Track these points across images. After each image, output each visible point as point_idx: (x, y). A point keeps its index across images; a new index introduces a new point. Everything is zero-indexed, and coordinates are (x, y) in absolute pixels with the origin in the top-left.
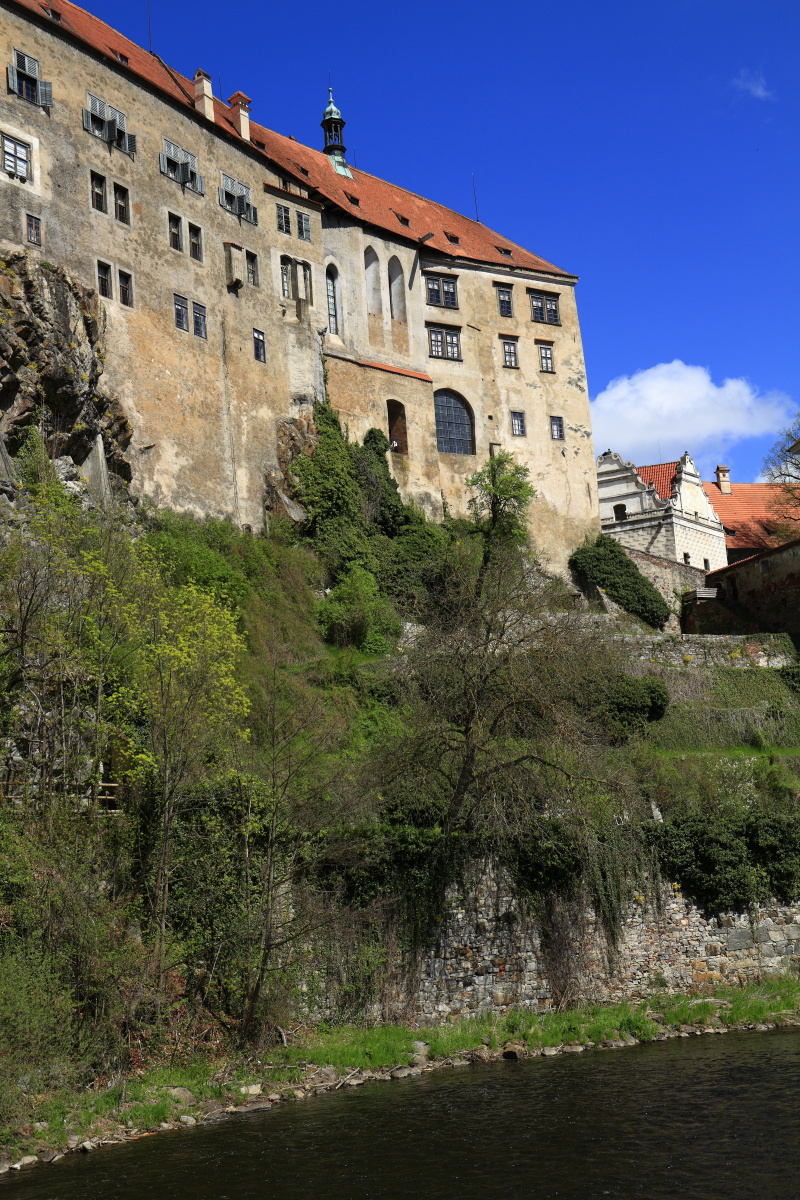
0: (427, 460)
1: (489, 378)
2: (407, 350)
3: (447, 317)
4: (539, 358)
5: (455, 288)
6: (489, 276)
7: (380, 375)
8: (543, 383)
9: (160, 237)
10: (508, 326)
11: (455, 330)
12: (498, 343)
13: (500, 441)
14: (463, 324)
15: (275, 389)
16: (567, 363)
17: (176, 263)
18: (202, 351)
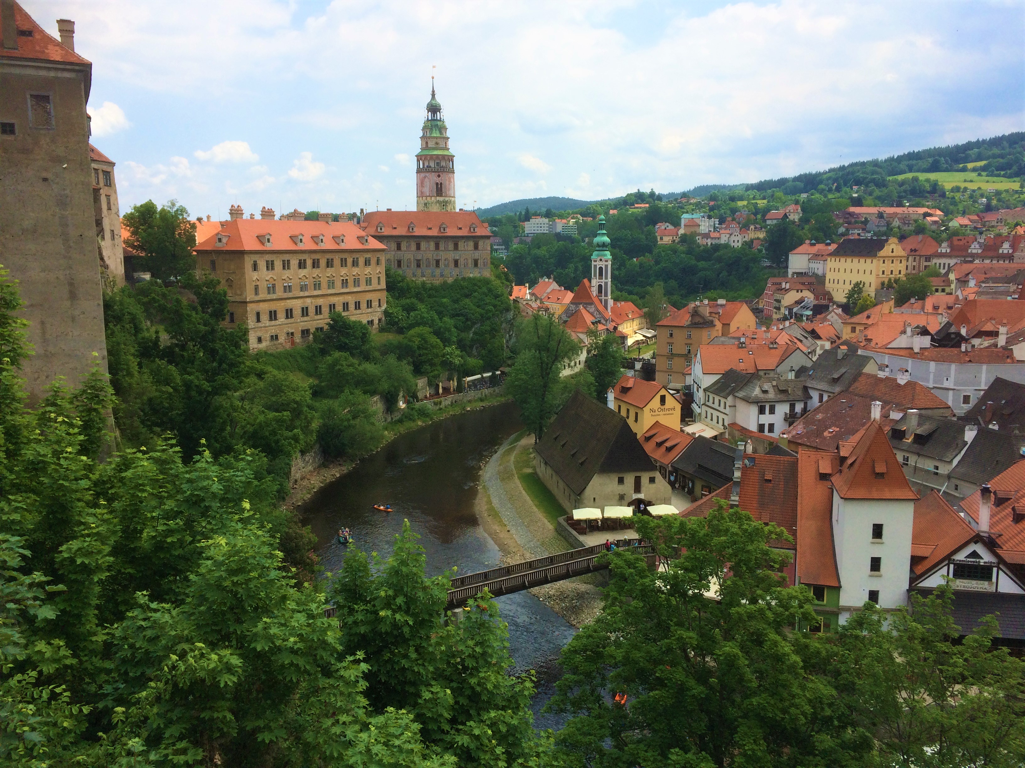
4: (107, 204)
6: (94, 165)
8: (108, 215)
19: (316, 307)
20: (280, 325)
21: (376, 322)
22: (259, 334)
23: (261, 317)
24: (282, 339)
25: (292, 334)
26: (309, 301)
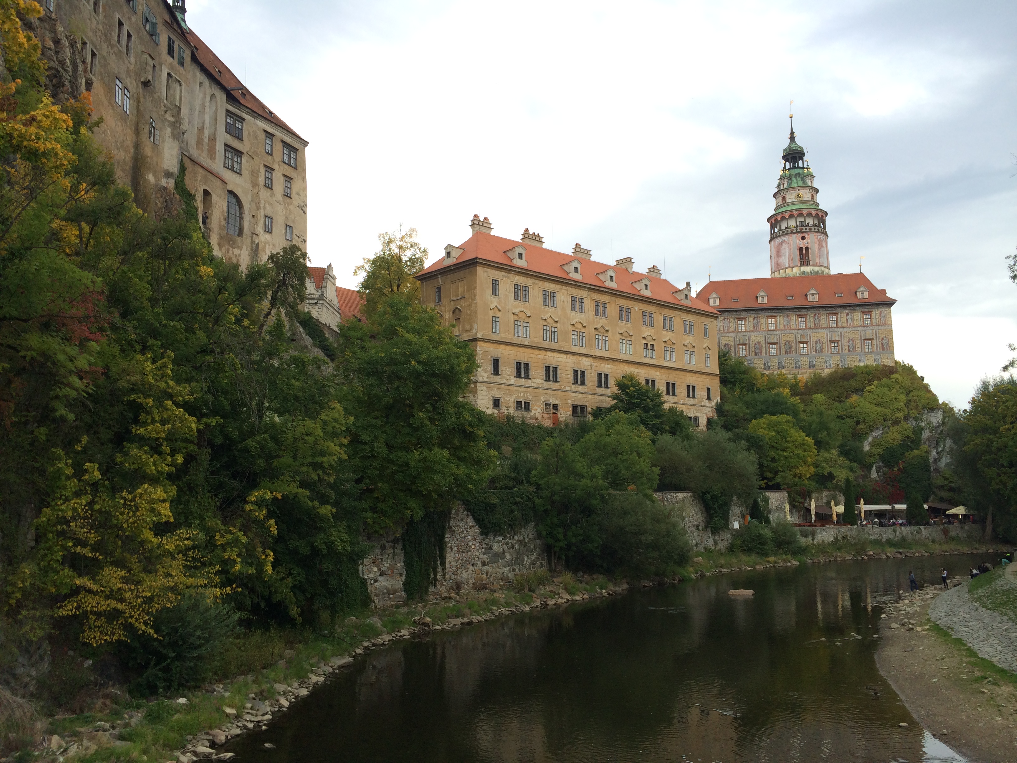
0: (220, 235)
1: (256, 191)
2: (214, 159)
3: (236, 144)
4: (283, 187)
5: (242, 126)
6: (262, 124)
7: (201, 170)
8: (284, 202)
9: (113, 33)
10: (269, 160)
11: (239, 153)
12: (262, 170)
13: (258, 233)
14: (244, 152)
15: (157, 163)
16: (298, 194)
17: (118, 54)
18: (126, 123)
19: (600, 375)
20: (534, 388)
21: (703, 421)
22: (497, 394)
23: (502, 368)
24: (537, 411)
25: (555, 407)
26: (586, 363)
